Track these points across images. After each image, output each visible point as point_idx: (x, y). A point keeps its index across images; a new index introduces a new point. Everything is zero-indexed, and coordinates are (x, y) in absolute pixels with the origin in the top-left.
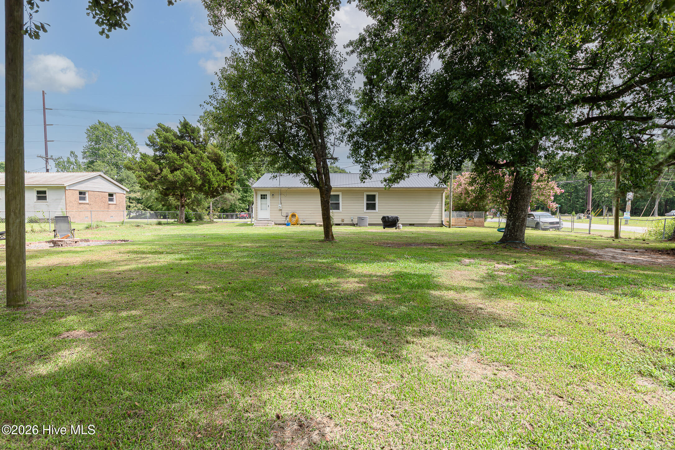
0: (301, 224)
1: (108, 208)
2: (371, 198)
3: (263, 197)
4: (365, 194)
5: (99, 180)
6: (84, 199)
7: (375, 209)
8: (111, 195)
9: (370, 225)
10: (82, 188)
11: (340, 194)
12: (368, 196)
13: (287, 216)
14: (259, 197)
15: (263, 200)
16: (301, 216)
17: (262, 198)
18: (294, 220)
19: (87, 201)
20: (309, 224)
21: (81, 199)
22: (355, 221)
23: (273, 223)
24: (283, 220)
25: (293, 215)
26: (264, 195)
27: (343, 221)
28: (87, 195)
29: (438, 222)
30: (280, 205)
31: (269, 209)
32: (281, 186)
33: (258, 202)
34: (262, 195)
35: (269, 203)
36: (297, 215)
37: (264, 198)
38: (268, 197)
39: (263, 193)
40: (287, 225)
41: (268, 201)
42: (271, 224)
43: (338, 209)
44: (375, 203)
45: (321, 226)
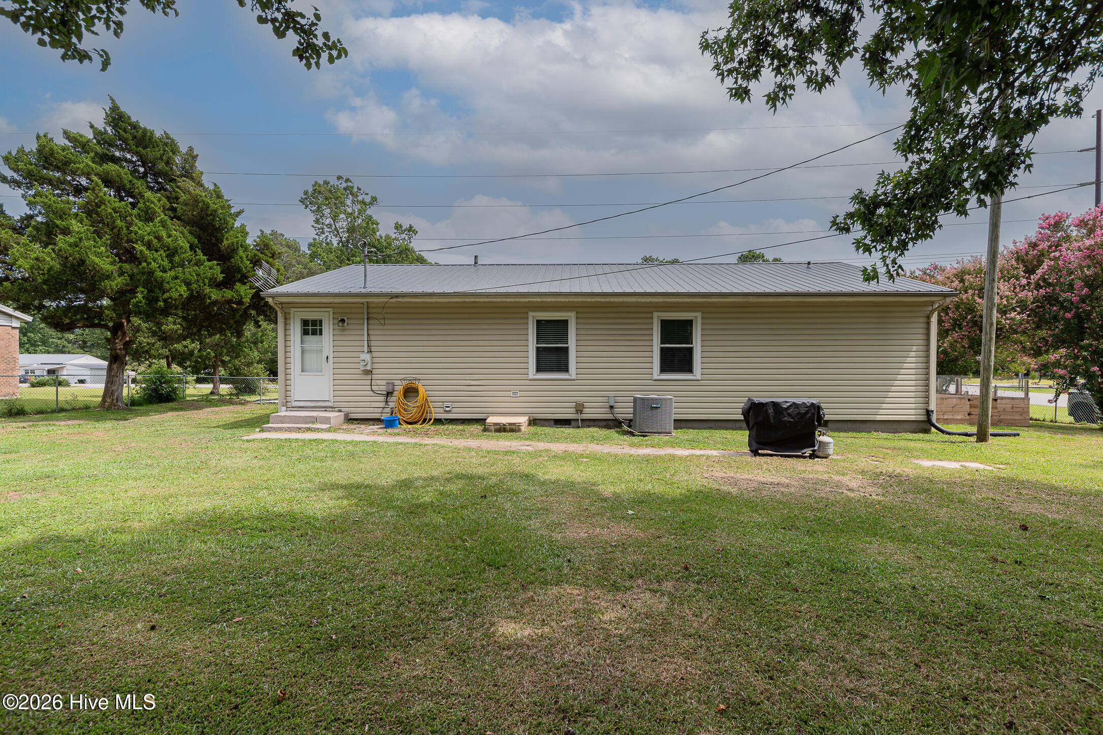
0: (438, 421)
2: (678, 331)
3: (311, 328)
4: (658, 316)
7: (690, 370)
9: (680, 424)
11: (571, 317)
12: (665, 324)
13: (389, 394)
14: (296, 330)
15: (310, 338)
16: (438, 393)
17: (305, 332)
18: (413, 406)
20: (464, 421)
22: (625, 411)
23: (335, 417)
24: (374, 406)
25: (410, 391)
26: (314, 322)
27: (579, 408)
29: (911, 412)
30: (367, 357)
31: (328, 368)
32: (368, 290)
33: (291, 347)
34: (305, 323)
35: (328, 349)
36: (422, 390)
37: (314, 333)
38: (328, 328)
39: (311, 316)
40: (389, 424)
41: (327, 341)
42: (327, 420)
43: (566, 369)
44: (691, 350)
45: (501, 429)
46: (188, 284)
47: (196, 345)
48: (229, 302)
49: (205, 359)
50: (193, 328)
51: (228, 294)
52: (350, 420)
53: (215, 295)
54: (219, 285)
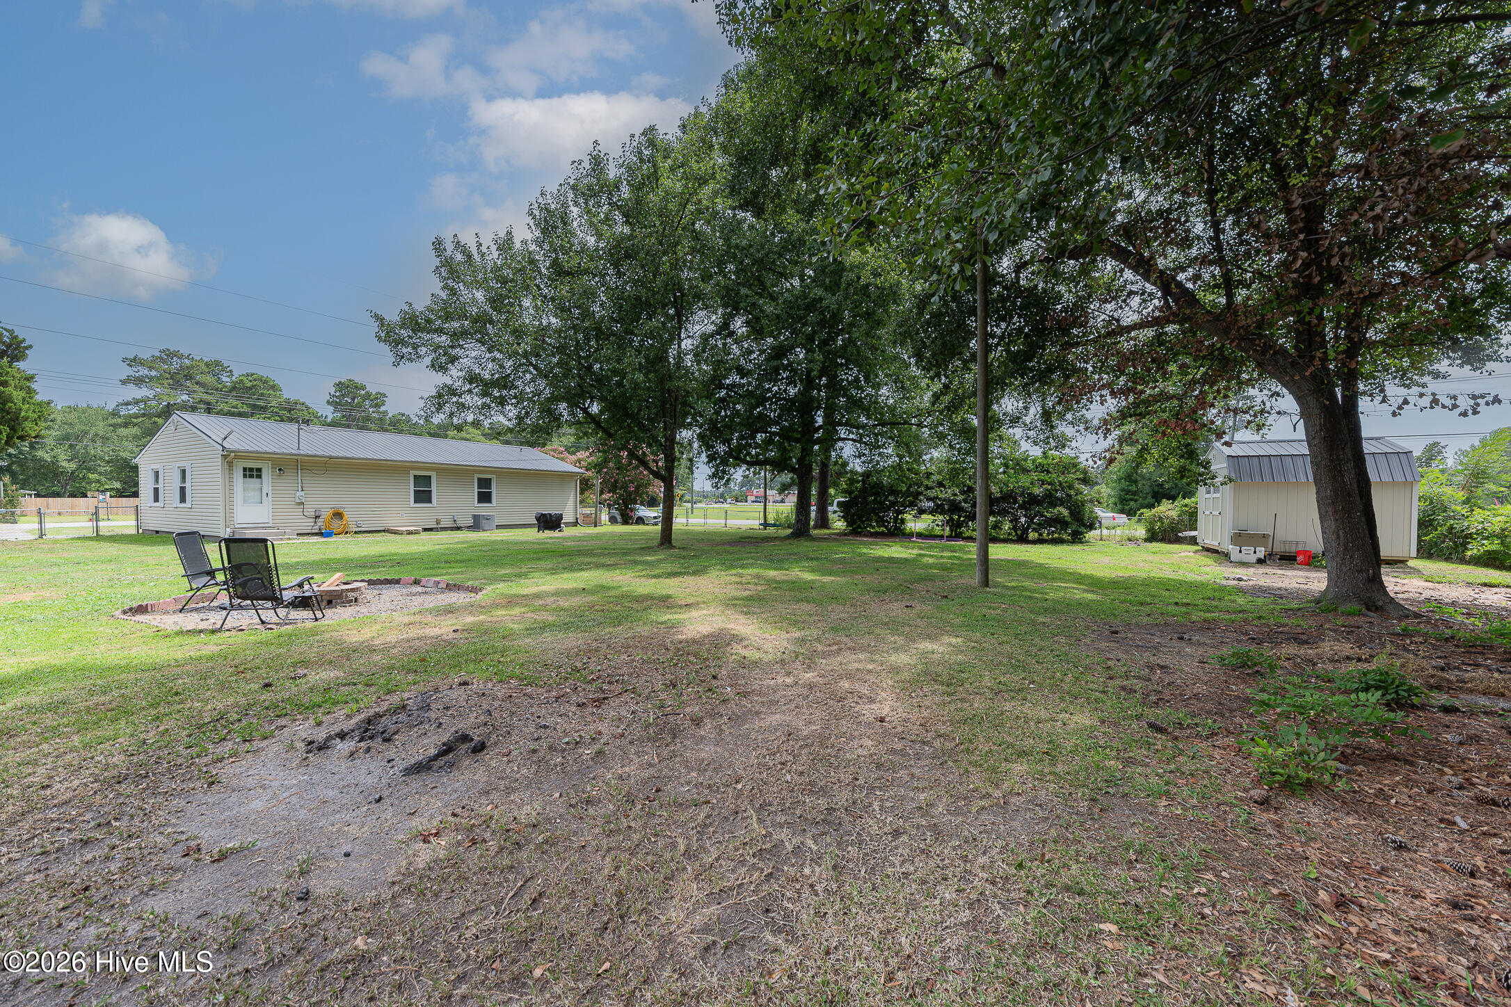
2: (485, 483)
3: (250, 473)
4: (476, 476)
9: (499, 527)
11: (433, 475)
12: (479, 480)
13: (318, 517)
14: (239, 473)
15: (248, 480)
16: (353, 515)
17: (245, 476)
18: (338, 523)
20: (371, 532)
22: (465, 523)
24: (308, 525)
25: (338, 515)
26: (251, 470)
27: (438, 522)
30: (300, 493)
31: (269, 501)
33: (235, 486)
34: (245, 469)
35: (268, 488)
37: (252, 476)
38: (268, 474)
39: (254, 466)
41: (266, 482)
43: (430, 502)
44: (492, 492)
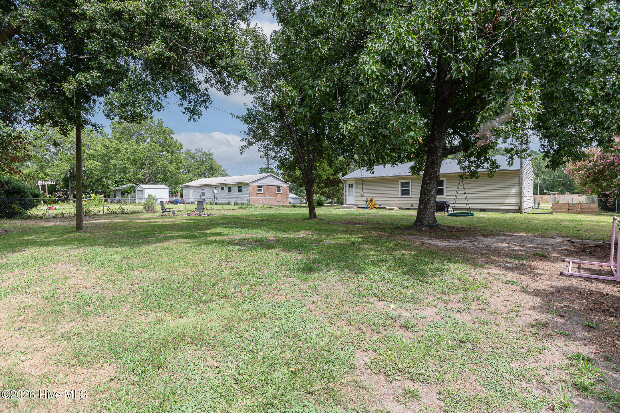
0: (378, 208)
1: (276, 196)
2: (441, 183)
3: (351, 186)
5: (271, 178)
6: (261, 190)
7: (442, 195)
8: (279, 187)
10: (259, 183)
11: (410, 181)
13: (367, 201)
16: (378, 201)
17: (349, 187)
18: (372, 204)
19: (262, 192)
20: (383, 208)
21: (259, 190)
23: (355, 207)
24: (364, 204)
25: (371, 201)
27: (412, 205)
28: (262, 188)
29: (514, 207)
30: (362, 192)
32: (363, 177)
33: (346, 190)
34: (349, 185)
35: (354, 191)
36: (374, 201)
38: (354, 186)
39: (351, 183)
40: (366, 208)
41: (354, 189)
42: (353, 207)
43: (409, 195)
44: (443, 189)
45: (390, 209)
46: (326, 175)
47: (327, 190)
48: (335, 179)
49: (330, 194)
50: (327, 185)
51: (335, 177)
52: (358, 207)
53: (332, 177)
54: (332, 175)
